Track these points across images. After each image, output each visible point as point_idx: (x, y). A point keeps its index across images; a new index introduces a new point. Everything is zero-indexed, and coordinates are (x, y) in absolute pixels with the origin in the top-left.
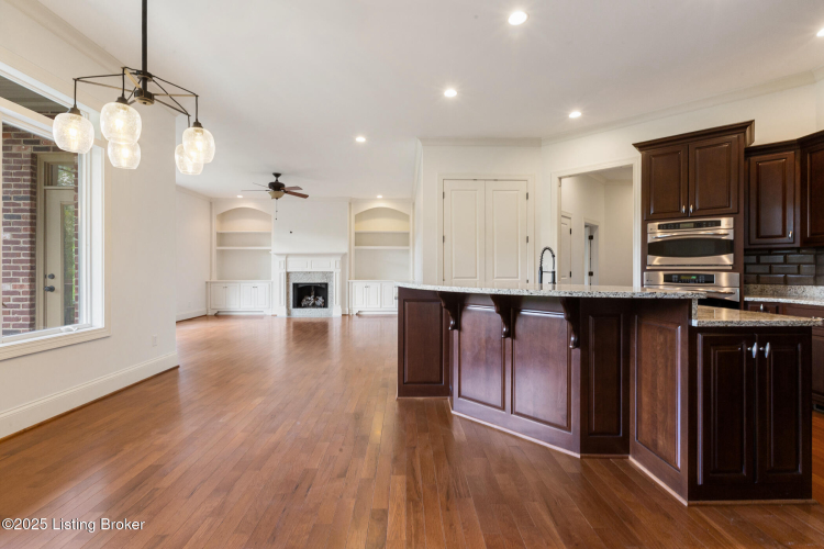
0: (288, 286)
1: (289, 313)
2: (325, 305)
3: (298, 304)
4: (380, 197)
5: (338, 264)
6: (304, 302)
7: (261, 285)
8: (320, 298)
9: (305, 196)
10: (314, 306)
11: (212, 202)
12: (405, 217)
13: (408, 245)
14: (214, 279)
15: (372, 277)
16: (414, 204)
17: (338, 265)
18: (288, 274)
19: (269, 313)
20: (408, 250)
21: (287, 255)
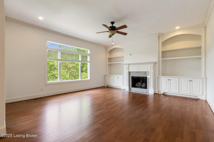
0: (129, 77)
1: (130, 89)
2: (146, 87)
3: (134, 85)
4: (177, 28)
5: (152, 67)
6: (137, 85)
7: (121, 77)
8: (144, 84)
9: (125, 34)
10: (141, 87)
11: (106, 47)
12: (197, 37)
13: (200, 55)
14: (107, 74)
15: (173, 75)
16: (205, 27)
17: (152, 69)
18: (129, 72)
19: (123, 88)
20: (200, 58)
21: (129, 64)
